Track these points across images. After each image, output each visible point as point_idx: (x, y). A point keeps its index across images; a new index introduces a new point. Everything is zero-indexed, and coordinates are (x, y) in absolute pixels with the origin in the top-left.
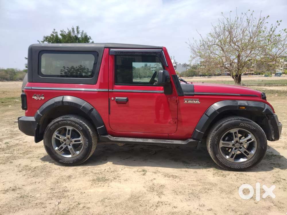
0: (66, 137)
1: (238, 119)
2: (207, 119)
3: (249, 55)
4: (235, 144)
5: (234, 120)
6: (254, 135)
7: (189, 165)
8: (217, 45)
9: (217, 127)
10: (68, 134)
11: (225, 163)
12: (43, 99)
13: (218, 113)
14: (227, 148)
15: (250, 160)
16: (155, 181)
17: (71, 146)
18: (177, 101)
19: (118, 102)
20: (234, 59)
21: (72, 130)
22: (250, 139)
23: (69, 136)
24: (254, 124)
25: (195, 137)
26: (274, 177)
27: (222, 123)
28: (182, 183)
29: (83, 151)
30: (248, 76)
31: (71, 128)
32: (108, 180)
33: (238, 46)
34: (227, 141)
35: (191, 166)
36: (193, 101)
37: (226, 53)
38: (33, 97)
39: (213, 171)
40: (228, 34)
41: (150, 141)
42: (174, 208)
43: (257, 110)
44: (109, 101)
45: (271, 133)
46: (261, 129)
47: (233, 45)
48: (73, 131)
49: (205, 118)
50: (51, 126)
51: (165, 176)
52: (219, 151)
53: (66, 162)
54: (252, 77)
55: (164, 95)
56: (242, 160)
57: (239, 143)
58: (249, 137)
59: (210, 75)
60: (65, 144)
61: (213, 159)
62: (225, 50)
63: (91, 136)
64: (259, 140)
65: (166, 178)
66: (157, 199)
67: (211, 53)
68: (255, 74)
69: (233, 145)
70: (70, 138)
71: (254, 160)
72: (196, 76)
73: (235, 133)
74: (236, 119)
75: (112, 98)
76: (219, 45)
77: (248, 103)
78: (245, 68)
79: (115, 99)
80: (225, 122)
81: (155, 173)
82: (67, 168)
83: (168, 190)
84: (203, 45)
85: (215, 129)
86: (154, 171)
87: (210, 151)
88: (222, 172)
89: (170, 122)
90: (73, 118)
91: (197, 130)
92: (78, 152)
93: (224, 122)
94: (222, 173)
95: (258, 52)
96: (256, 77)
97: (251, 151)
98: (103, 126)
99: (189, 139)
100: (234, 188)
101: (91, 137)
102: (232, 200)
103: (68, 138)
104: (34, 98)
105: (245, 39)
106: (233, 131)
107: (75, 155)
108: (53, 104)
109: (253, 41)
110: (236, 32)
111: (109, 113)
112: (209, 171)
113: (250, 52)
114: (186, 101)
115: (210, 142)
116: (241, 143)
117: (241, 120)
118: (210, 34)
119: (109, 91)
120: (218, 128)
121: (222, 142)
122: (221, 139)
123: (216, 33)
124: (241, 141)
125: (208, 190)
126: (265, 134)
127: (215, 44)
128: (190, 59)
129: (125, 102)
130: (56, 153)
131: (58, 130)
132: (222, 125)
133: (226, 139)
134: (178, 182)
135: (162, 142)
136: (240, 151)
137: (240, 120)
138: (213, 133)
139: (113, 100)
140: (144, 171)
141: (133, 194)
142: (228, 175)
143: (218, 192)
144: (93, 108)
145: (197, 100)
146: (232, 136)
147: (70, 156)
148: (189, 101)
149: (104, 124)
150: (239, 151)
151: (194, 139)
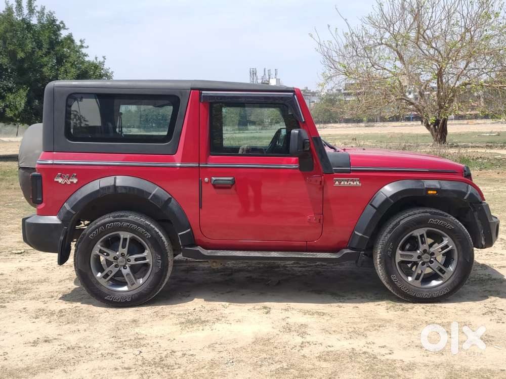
0: (118, 253)
1: (426, 212)
2: (374, 212)
3: (465, 72)
4: (423, 254)
5: (419, 213)
6: (452, 239)
7: (343, 299)
8: (386, 44)
9: (391, 225)
10: (123, 247)
11: (405, 289)
12: (75, 182)
13: (392, 201)
14: (409, 262)
15: (448, 282)
16: (288, 320)
17: (128, 268)
18: (321, 182)
19: (217, 186)
20: (429, 81)
21: (130, 238)
22: (447, 246)
23: (125, 251)
24: (452, 219)
25: (354, 246)
26: (486, 307)
27: (399, 219)
28: (334, 321)
29: (152, 277)
30: (465, 122)
31: (128, 235)
32: (207, 321)
33: (437, 50)
34: (409, 250)
35: (348, 299)
36: (349, 182)
37: (410, 66)
38: (55, 180)
39: (386, 305)
40: (412, 20)
41: (274, 254)
42: (328, 348)
43: (455, 196)
44: (201, 183)
45: (480, 235)
46: (463, 228)
47: (424, 46)
48: (133, 240)
49: (370, 211)
50: (91, 233)
51: (305, 314)
52: (395, 269)
53: (117, 298)
54: (475, 124)
55: (300, 172)
56: (434, 283)
57: (428, 253)
58: (445, 242)
59: (371, 120)
60: (116, 266)
61: (385, 284)
62: (406, 58)
63: (167, 248)
64: (460, 247)
65: (307, 316)
66: (299, 340)
67: (373, 66)
68: (482, 118)
69: (419, 257)
70: (126, 255)
71: (453, 282)
72: (336, 122)
73: (422, 236)
74: (423, 212)
75: (206, 179)
76: (390, 46)
77: (440, 185)
78: (455, 105)
79: (210, 180)
80: (405, 218)
81: (286, 310)
82: (120, 310)
83: (314, 329)
84: (353, 44)
85: (388, 230)
86: (283, 307)
87: (379, 269)
88: (401, 305)
89: (310, 220)
90: (132, 217)
91: (356, 233)
92: (141, 281)
93: (402, 217)
94: (401, 307)
95: (485, 64)
96: (484, 123)
97: (448, 267)
98: (189, 230)
99: (344, 250)
100: (420, 323)
101: (166, 250)
102: (417, 337)
103: (122, 255)
104: (58, 181)
105: (453, 33)
106: (417, 233)
107: (135, 286)
108: (97, 191)
109: (472, 37)
110: (431, 17)
111: (200, 207)
112: (379, 305)
113: (466, 66)
114: (337, 183)
115: (380, 253)
116: (433, 254)
117: (430, 213)
118: (369, 18)
119: (201, 165)
120: (393, 228)
121: (400, 252)
122: (398, 248)
123: (383, 16)
124: (432, 250)
125: (379, 327)
126: (470, 236)
127: (382, 44)
128: (322, 81)
129: (230, 186)
130: (98, 283)
131: (103, 240)
132: (399, 222)
133: (407, 247)
134: (328, 320)
135: (296, 256)
136: (431, 268)
137: (428, 214)
138: (385, 237)
139: (207, 183)
140: (265, 308)
141: (258, 337)
142: (412, 308)
143: (395, 329)
144: (170, 196)
145: (355, 181)
146: (417, 242)
147: (125, 288)
148: (342, 183)
149: (190, 227)
150: (428, 268)
151: (352, 249)
